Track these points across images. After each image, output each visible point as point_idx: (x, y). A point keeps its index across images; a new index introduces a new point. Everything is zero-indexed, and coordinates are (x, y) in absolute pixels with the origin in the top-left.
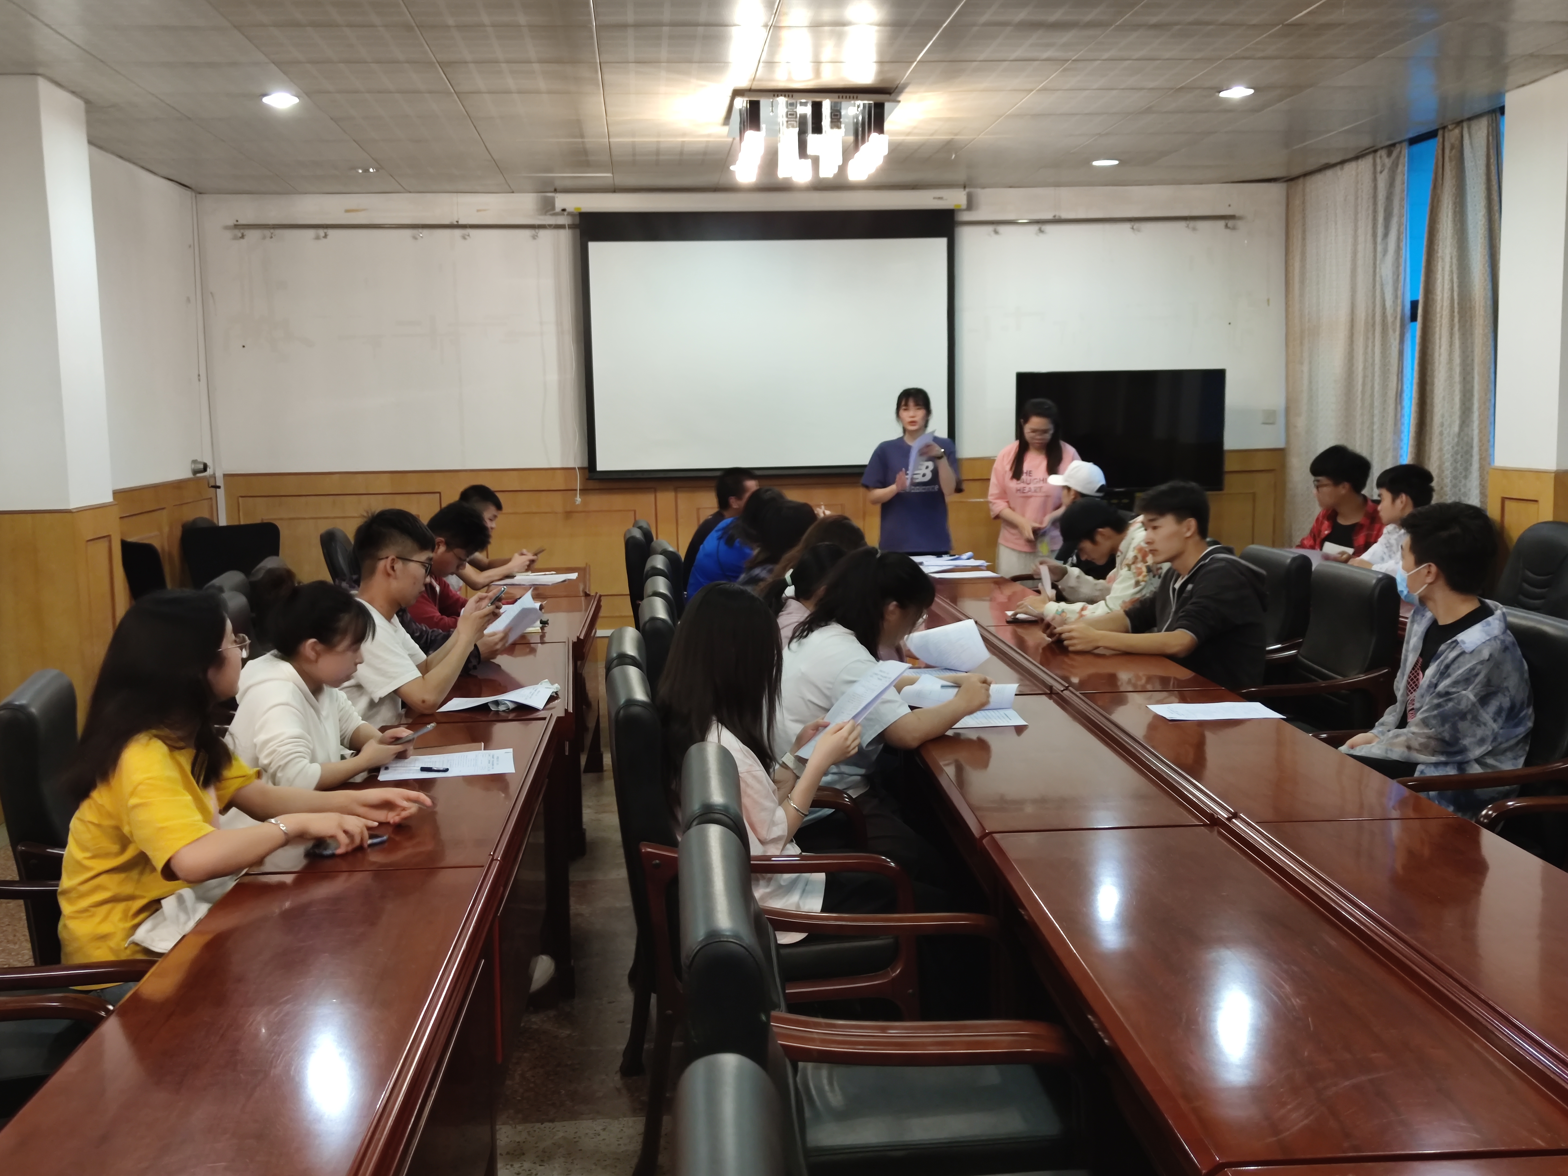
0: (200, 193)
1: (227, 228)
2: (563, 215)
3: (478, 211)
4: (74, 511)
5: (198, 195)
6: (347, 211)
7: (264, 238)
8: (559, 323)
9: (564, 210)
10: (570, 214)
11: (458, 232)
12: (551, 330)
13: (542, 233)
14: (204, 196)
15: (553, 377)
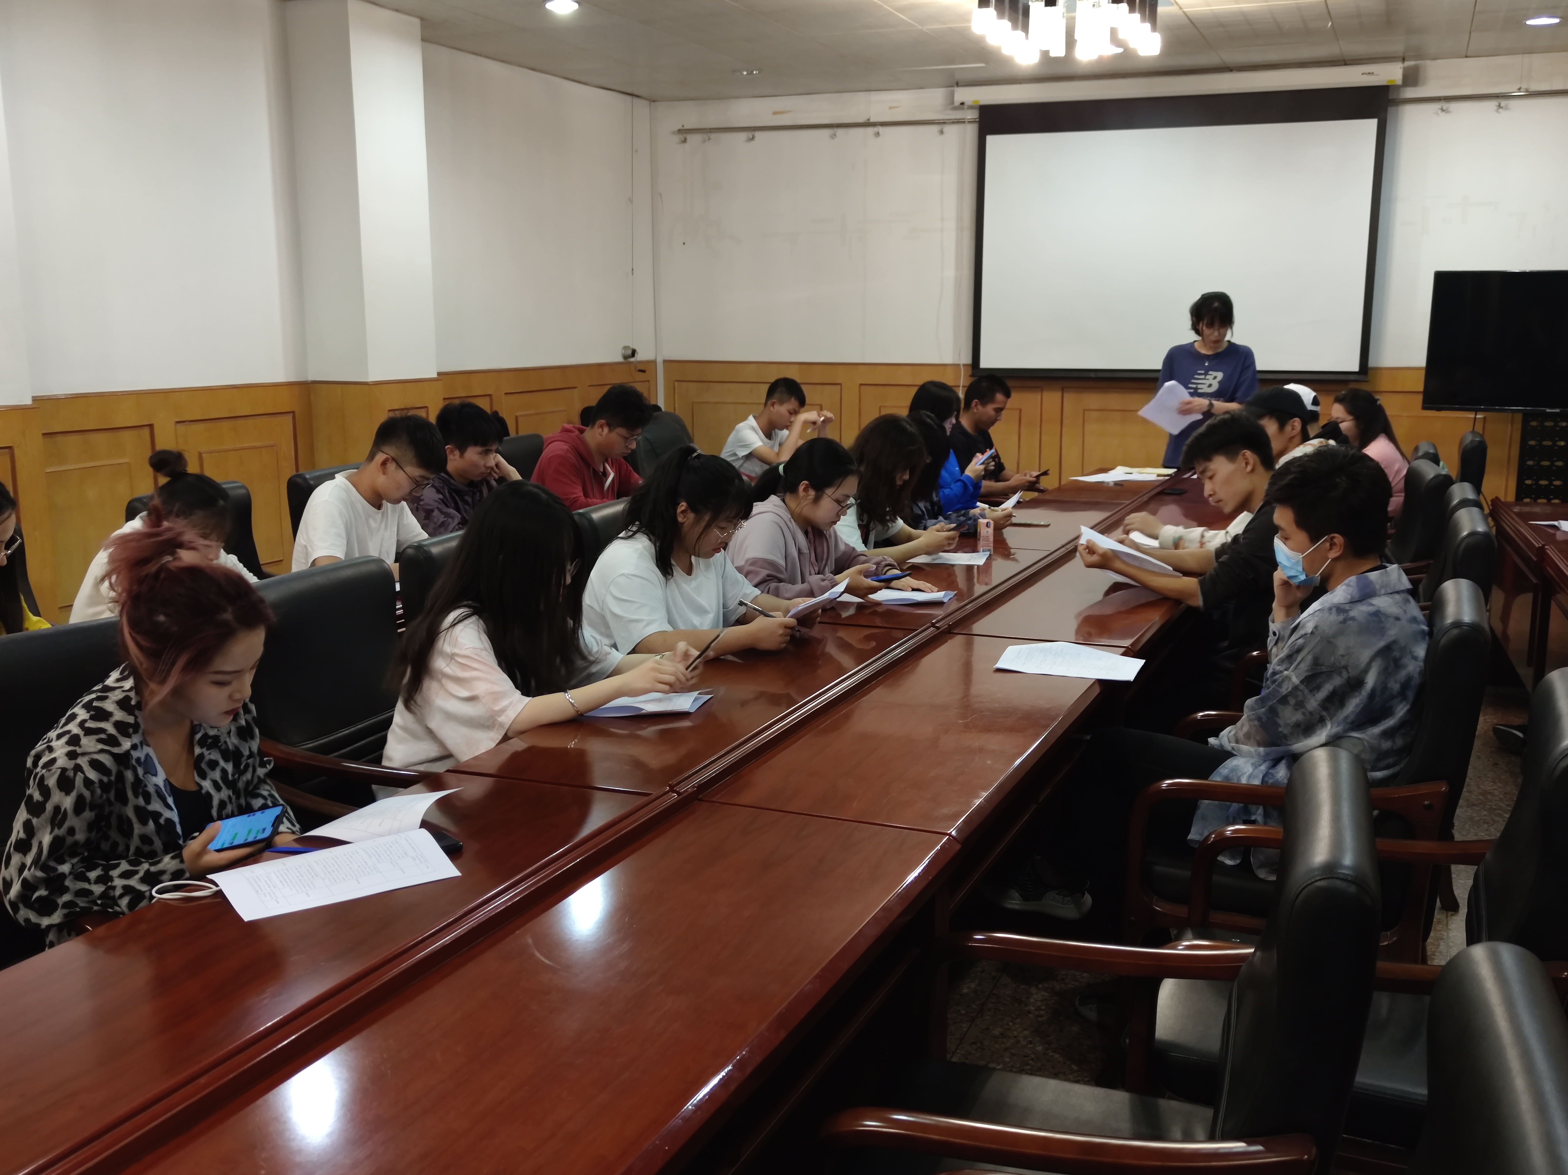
0: (654, 101)
1: (674, 133)
2: (963, 109)
3: (891, 108)
4: (371, 383)
5: (652, 103)
6: (775, 113)
7: (704, 141)
8: (959, 219)
9: (962, 104)
10: (971, 107)
11: (870, 131)
12: (951, 226)
13: (947, 129)
14: (657, 103)
15: (950, 273)
